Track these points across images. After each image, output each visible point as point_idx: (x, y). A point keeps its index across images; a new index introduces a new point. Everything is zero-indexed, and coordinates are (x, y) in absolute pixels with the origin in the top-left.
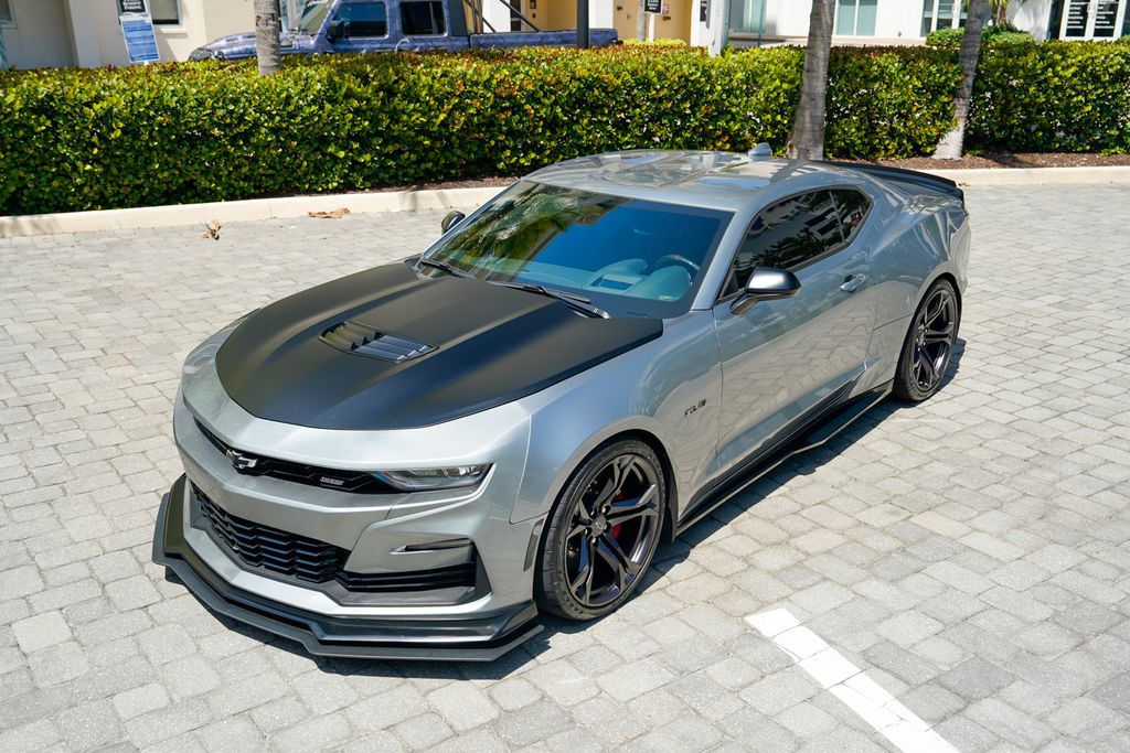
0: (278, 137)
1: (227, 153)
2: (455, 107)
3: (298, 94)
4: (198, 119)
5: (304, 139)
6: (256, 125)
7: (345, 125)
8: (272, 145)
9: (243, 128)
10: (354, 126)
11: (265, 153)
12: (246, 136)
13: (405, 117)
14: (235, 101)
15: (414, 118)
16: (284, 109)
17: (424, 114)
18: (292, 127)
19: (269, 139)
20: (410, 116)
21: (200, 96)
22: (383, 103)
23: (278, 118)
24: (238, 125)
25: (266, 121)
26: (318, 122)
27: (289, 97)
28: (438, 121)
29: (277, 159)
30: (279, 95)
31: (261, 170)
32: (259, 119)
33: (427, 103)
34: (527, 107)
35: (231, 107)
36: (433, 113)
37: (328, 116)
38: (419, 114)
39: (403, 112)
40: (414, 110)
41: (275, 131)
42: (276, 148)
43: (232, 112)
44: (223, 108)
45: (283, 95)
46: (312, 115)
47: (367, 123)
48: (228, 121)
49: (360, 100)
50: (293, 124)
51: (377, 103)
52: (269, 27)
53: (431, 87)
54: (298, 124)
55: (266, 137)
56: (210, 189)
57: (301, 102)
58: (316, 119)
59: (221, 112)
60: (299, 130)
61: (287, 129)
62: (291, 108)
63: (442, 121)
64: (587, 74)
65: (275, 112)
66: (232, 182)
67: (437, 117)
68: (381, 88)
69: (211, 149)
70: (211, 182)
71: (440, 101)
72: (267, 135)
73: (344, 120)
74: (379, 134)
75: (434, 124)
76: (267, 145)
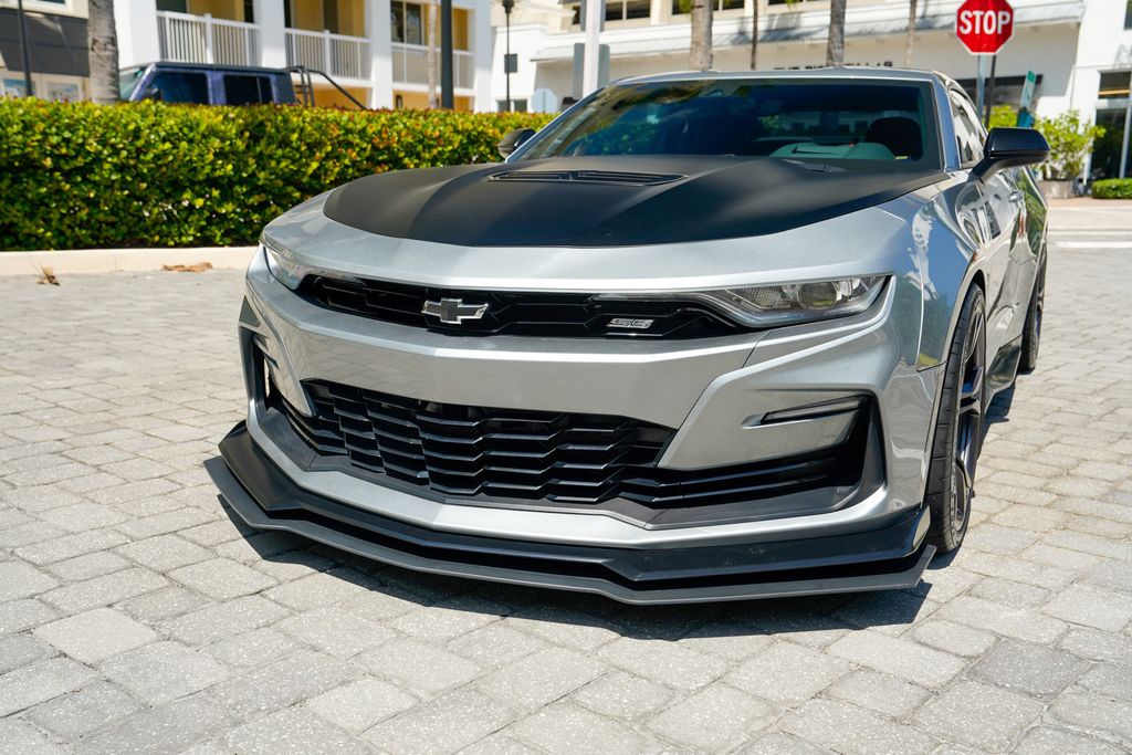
0: (123, 177)
1: (59, 191)
2: (328, 157)
3: (149, 128)
4: (25, 145)
5: (154, 179)
6: (98, 159)
7: (203, 167)
8: (117, 185)
9: (80, 162)
10: (214, 170)
11: (108, 195)
12: (85, 171)
13: (273, 163)
14: (71, 128)
15: (283, 165)
16: (131, 143)
17: (294, 162)
18: (140, 166)
19: (114, 177)
20: (278, 162)
21: (27, 118)
22: (248, 147)
23: (124, 153)
24: (76, 157)
25: (109, 156)
26: (171, 162)
27: (138, 130)
28: (310, 171)
29: (121, 205)
30: (126, 125)
31: (101, 216)
32: (101, 152)
33: (298, 149)
34: (406, 160)
35: (67, 134)
36: (304, 160)
37: (185, 155)
38: (289, 161)
39: (271, 157)
40: (284, 156)
41: (121, 168)
42: (122, 189)
43: (67, 141)
44: (57, 134)
45: (132, 127)
46: (165, 154)
47: (230, 167)
48: (64, 151)
49: (223, 140)
50: (144, 162)
51: (241, 145)
52: (107, 53)
53: (302, 130)
54: (148, 162)
55: (110, 175)
56: (36, 236)
57: (153, 137)
58: (171, 158)
59: (54, 140)
60: (150, 170)
61: (135, 167)
62: (140, 143)
63: (315, 171)
64: (471, 128)
65: (121, 146)
66: (64, 228)
67: (308, 165)
68: (246, 127)
69: (40, 183)
70: (38, 227)
71: (311, 147)
72: (111, 172)
73: (202, 161)
74: (242, 182)
75: (304, 173)
76: (110, 186)
